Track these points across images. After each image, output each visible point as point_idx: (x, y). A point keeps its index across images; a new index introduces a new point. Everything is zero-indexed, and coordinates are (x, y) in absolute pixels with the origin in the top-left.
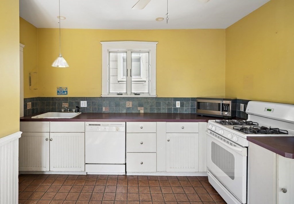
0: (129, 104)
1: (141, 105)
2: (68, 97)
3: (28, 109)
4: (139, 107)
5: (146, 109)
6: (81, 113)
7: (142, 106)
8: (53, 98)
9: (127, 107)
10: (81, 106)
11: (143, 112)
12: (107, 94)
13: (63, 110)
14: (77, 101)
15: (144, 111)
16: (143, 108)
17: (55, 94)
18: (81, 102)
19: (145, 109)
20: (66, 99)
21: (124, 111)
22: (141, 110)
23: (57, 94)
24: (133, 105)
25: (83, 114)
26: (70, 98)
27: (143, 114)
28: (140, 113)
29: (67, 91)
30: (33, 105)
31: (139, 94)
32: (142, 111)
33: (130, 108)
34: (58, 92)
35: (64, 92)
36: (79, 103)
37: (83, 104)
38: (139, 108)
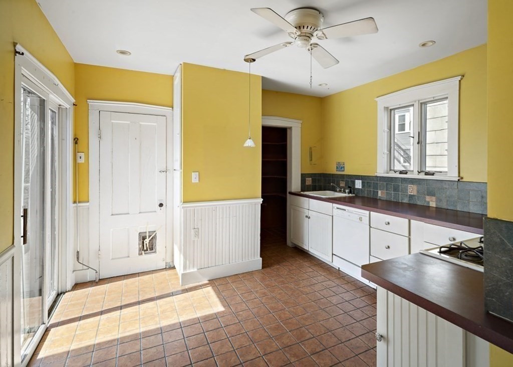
0: (412, 190)
1: (431, 194)
2: (344, 175)
3: (307, 185)
4: (428, 195)
5: (441, 200)
6: (354, 195)
7: (433, 195)
8: (333, 175)
9: (410, 195)
10: (356, 187)
11: (435, 206)
12: (382, 172)
13: (338, 190)
14: (352, 180)
15: (436, 204)
16: (434, 198)
17: (333, 170)
18: (356, 181)
19: (439, 200)
20: (343, 177)
21: (406, 201)
22: (432, 201)
23: (337, 171)
24: (418, 192)
25: (357, 196)
26: (346, 175)
27: (434, 209)
28: (429, 207)
29: (344, 167)
30: (313, 181)
31: (433, 174)
32: (433, 204)
33: (414, 196)
34: (337, 168)
35: (342, 168)
36: (354, 183)
37: (358, 184)
38: (428, 198)
